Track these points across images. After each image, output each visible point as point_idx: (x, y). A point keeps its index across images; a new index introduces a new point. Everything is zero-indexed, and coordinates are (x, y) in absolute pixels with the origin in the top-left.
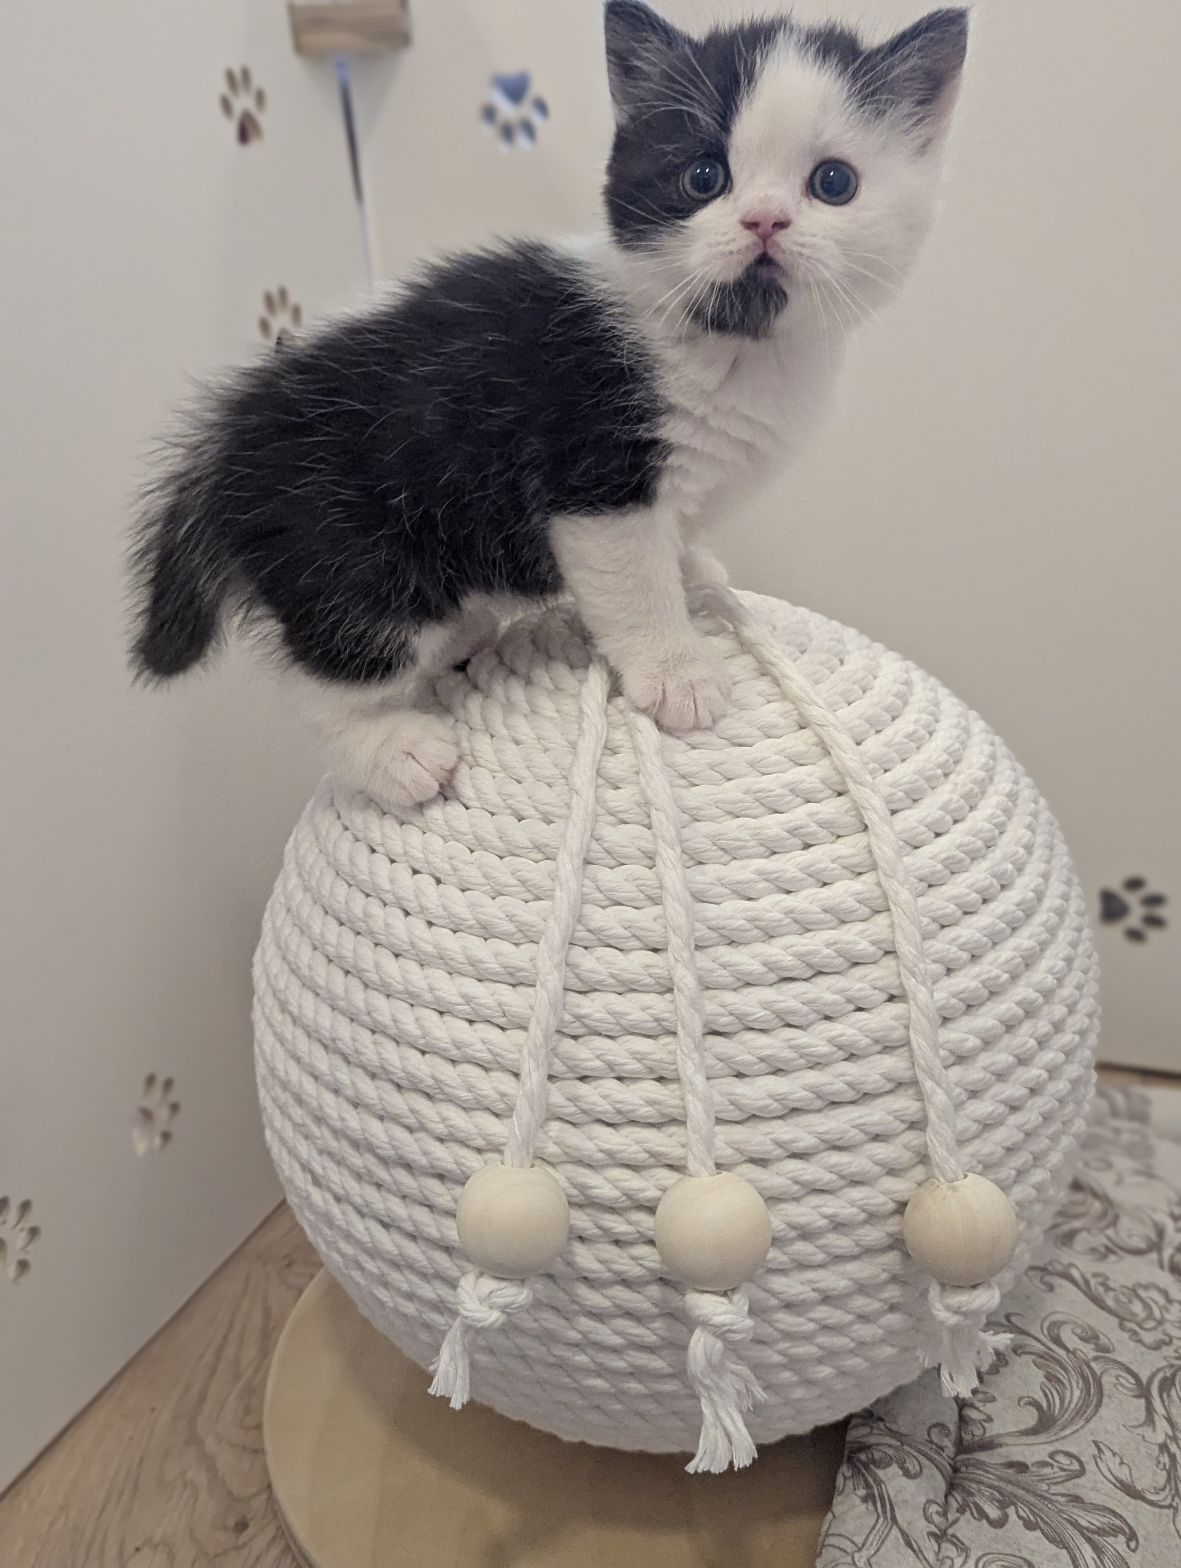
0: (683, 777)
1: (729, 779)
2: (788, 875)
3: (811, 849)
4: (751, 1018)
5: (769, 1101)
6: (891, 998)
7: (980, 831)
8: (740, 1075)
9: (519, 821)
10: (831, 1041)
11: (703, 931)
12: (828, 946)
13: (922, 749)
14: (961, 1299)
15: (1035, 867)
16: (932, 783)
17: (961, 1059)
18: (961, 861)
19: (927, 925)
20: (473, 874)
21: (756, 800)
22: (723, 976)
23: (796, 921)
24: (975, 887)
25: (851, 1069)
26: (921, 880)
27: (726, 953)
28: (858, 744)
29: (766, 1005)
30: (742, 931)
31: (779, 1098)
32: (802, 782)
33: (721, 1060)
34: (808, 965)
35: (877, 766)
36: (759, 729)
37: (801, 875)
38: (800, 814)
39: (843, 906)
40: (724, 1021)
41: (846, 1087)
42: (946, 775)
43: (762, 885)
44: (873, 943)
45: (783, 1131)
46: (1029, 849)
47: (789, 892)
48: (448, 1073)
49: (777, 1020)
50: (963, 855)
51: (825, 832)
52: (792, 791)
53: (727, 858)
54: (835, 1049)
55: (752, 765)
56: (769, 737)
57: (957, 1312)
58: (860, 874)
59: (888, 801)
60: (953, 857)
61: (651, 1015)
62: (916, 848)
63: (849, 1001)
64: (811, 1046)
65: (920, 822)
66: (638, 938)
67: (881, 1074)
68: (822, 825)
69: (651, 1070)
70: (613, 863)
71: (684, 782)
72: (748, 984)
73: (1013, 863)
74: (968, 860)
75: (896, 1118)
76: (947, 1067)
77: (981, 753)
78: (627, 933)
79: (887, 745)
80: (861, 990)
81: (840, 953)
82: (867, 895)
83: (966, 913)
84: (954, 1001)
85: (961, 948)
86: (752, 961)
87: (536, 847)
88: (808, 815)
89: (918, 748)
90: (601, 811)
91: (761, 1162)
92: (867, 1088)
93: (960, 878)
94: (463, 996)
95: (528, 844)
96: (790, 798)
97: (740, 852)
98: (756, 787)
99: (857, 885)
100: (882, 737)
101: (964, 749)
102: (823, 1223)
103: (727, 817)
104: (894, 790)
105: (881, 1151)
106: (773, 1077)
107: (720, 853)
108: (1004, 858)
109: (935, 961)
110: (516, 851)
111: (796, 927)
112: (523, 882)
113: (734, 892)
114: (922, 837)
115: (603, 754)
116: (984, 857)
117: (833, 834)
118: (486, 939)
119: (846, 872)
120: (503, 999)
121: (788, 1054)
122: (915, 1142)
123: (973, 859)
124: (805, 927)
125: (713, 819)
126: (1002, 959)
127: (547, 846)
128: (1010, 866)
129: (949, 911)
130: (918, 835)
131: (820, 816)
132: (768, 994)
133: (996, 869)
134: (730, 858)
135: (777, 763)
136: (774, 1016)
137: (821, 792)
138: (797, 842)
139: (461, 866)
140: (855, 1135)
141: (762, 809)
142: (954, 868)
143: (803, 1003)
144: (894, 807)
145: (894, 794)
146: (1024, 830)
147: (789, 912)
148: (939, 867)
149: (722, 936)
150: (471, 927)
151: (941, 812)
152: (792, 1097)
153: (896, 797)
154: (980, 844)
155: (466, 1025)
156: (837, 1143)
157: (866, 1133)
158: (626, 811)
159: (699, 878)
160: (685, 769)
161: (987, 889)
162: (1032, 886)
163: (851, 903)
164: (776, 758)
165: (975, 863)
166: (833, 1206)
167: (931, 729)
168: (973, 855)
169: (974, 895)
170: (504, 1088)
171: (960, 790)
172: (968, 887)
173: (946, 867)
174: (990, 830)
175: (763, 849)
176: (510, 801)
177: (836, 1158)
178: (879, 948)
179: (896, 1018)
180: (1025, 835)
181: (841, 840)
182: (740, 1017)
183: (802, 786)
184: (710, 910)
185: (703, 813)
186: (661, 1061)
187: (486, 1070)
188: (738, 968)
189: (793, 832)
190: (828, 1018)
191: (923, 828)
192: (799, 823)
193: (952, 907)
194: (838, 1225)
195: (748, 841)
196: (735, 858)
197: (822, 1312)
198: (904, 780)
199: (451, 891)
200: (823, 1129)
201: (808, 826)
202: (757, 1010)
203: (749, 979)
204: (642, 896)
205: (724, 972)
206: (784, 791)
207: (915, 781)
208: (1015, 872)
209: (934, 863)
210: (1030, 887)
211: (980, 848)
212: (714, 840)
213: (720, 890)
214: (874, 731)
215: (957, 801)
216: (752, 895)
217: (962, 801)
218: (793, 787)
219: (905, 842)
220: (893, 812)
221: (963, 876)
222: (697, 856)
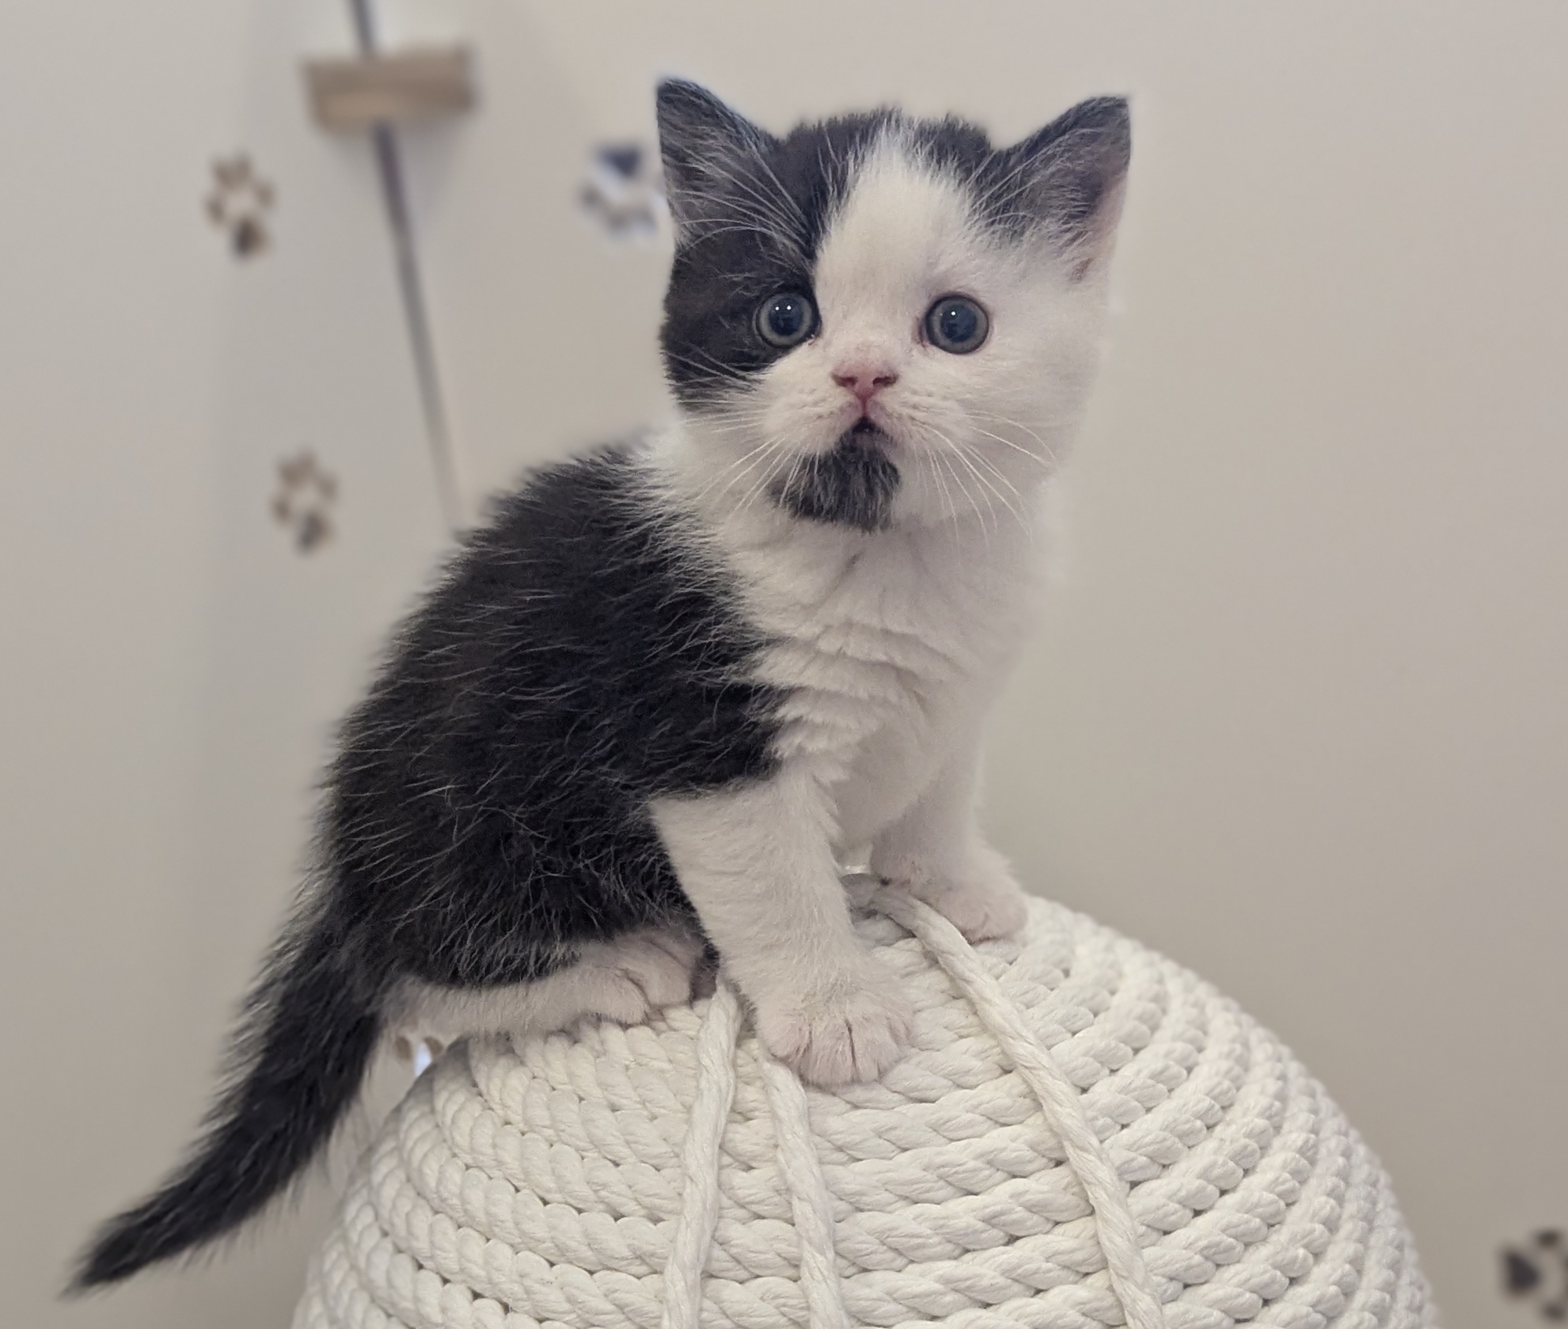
0: (840, 1149)
1: (905, 1150)
2: (985, 1282)
3: (1018, 1243)
7: (1257, 1205)
9: (616, 1219)
13: (1177, 1092)
15: (1341, 1249)
16: (1189, 1140)
18: (1230, 1249)
20: (553, 1299)
21: (941, 1177)
24: (1249, 1283)
26: (1171, 1279)
28: (1084, 1091)
32: (1004, 1149)
35: (1109, 1121)
36: (945, 1077)
37: (1001, 1281)
38: (1001, 1195)
39: (1062, 1322)
42: (1210, 1128)
43: (949, 1298)
46: (1332, 1225)
47: (987, 1305)
50: (1231, 1240)
51: (1035, 1217)
52: (990, 1163)
53: (900, 1262)
55: (935, 1128)
56: (960, 1087)
58: (1087, 1274)
59: (1121, 1172)
60: (1218, 1244)
62: (1166, 1233)
65: (1170, 1198)
68: (1031, 1208)
70: (743, 1274)
71: (841, 1157)
73: (1306, 1247)
74: (1240, 1247)
77: (1262, 1092)
79: (1125, 1090)
82: (1096, 1305)
83: (1237, 1321)
87: (639, 1257)
88: (1012, 1196)
89: (1170, 1091)
90: (726, 1202)
93: (1228, 1272)
95: (627, 1253)
96: (987, 1173)
97: (919, 1253)
98: (939, 1160)
99: (1081, 1292)
100: (1118, 1080)
101: (1238, 1089)
103: (903, 1203)
104: (1132, 1155)
107: (890, 1255)
108: (1293, 1240)
110: (614, 1264)
112: (621, 1308)
113: (912, 1309)
114: (1173, 1218)
115: (730, 1121)
116: (1265, 1240)
117: (1048, 1220)
119: (1064, 1273)
123: (1247, 1245)
125: (880, 1208)
127: (652, 1255)
128: (1301, 1252)
129: (1212, 1320)
130: (1166, 1216)
131: (1028, 1197)
133: (1279, 1258)
134: (905, 1261)
135: (970, 1124)
137: (1030, 1162)
138: (998, 1234)
139: (537, 1287)
141: (949, 1191)
142: (1219, 1259)
144: (1135, 1177)
145: (1133, 1160)
146: (1324, 1199)
148: (1197, 1259)
151: (1201, 1182)
153: (1135, 1164)
154: (1257, 1222)
158: (761, 1202)
159: (865, 1292)
160: (841, 1139)
161: (1267, 1285)
162: (1335, 1277)
163: (1073, 1316)
164: (970, 1116)
165: (1251, 1249)
167: (1190, 1062)
168: (1247, 1239)
169: (1248, 1295)
171: (1228, 1149)
172: (1239, 1286)
173: (1207, 1258)
174: (1272, 1203)
175: (949, 1247)
176: (603, 1193)
180: (1326, 1205)
181: (1059, 1229)
183: (1003, 1156)
185: (865, 1199)
189: (990, 1221)
191: (1173, 1206)
192: (998, 1208)
193: (1215, 1314)
195: (928, 1237)
196: (912, 1262)
198: (1147, 1140)
199: (524, 1322)
201: (1012, 1211)
204: (784, 1320)
206: (979, 1164)
207: (1165, 1140)
208: (1311, 1259)
209: (1189, 1253)
210: (1332, 1279)
211: (1258, 1229)
212: (882, 1237)
213: (892, 1307)
214: (1107, 1071)
215: (1224, 1164)
216: (936, 1312)
217: (1231, 1164)
218: (991, 1156)
219: (1148, 1226)
220: (1134, 1185)
221: (1233, 1269)
222: (859, 1261)
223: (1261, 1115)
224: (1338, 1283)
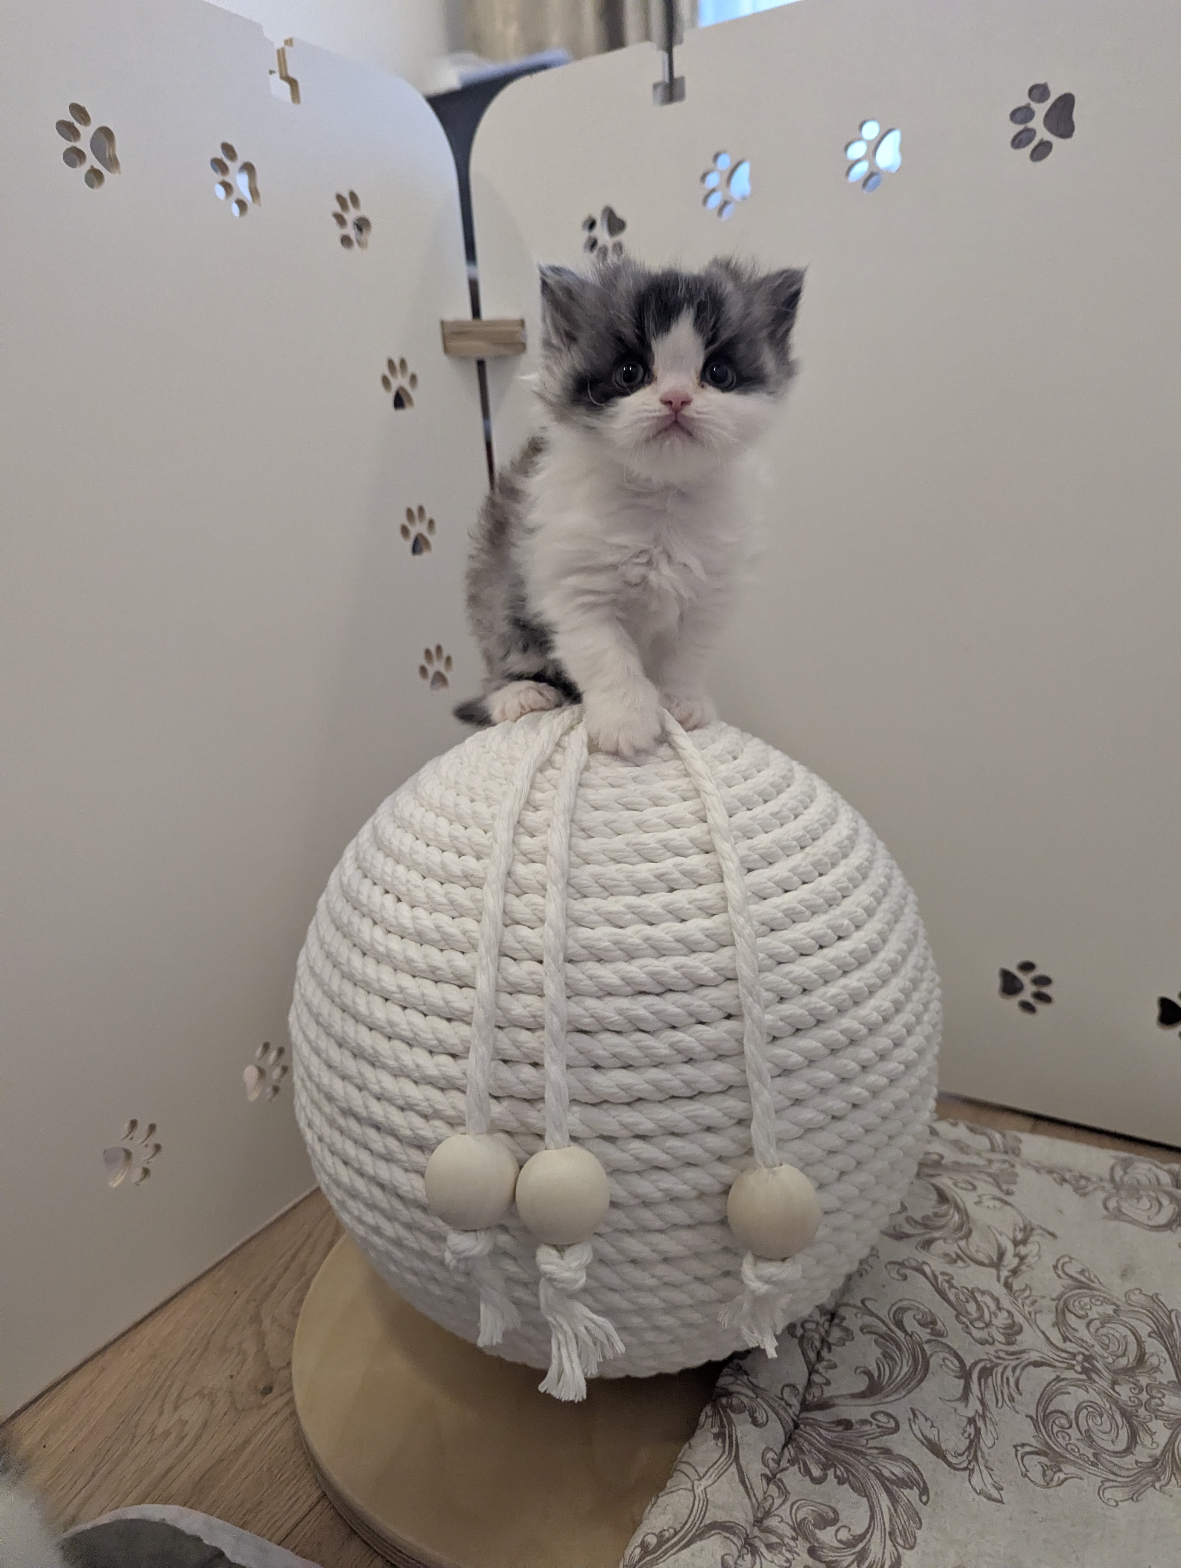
0: (583, 830)
1: (619, 834)
2: (651, 910)
3: (675, 892)
4: (607, 1021)
5: (616, 1090)
6: (729, 1017)
7: (823, 893)
8: (597, 1067)
9: (459, 857)
10: (672, 1045)
11: (575, 948)
12: (676, 969)
13: (786, 825)
14: (771, 1269)
15: (874, 926)
16: (787, 851)
17: (786, 1072)
18: (801, 913)
19: (763, 960)
20: (420, 895)
21: (635, 851)
22: (586, 984)
23: (652, 947)
24: (811, 934)
25: (688, 1071)
26: (763, 924)
27: (594, 968)
28: (730, 817)
29: (620, 1012)
30: (607, 951)
31: (625, 1088)
32: (673, 840)
33: (581, 1053)
34: (658, 982)
35: (739, 834)
36: (650, 799)
37: (660, 911)
38: (668, 864)
39: (692, 938)
40: (587, 1022)
41: (682, 1085)
42: (802, 847)
43: (629, 916)
44: (715, 970)
45: (630, 1116)
46: (870, 912)
47: (651, 924)
48: (384, 1046)
49: (629, 1025)
50: (804, 909)
51: (686, 879)
52: (665, 846)
53: (606, 894)
54: (674, 1052)
55: (638, 825)
56: (657, 806)
57: (768, 1281)
58: (714, 915)
59: (742, 861)
60: (794, 909)
61: (529, 1012)
62: (765, 899)
63: (691, 1014)
64: (653, 1048)
65: (769, 880)
66: (527, 951)
67: (711, 1076)
68: (685, 874)
69: (527, 1056)
70: (520, 892)
71: (583, 834)
72: (610, 994)
73: (851, 920)
74: (808, 913)
75: (725, 1115)
76: (773, 1077)
78: (519, 946)
79: (753, 819)
80: (700, 1006)
81: (686, 976)
83: (802, 955)
84: (781, 1023)
85: (793, 981)
86: (613, 976)
87: (466, 877)
88: (674, 866)
89: (781, 824)
90: (516, 851)
91: (610, 1139)
92: (702, 1087)
93: (799, 926)
94: (399, 987)
95: (459, 873)
96: (661, 851)
97: (616, 890)
98: (635, 841)
99: (708, 923)
100: (751, 813)
101: (825, 830)
102: (658, 1195)
103: (612, 862)
104: (750, 853)
105: (712, 1141)
106: (623, 1071)
107: (600, 889)
108: (843, 915)
109: (767, 990)
110: (453, 880)
111: (653, 952)
112: (452, 902)
113: (608, 920)
114: (769, 891)
116: (824, 912)
117: (694, 882)
118: (422, 945)
119: (699, 912)
120: (426, 991)
121: (635, 1053)
122: (741, 1136)
123: (814, 913)
124: (660, 952)
125: (600, 863)
126: (829, 994)
127: (475, 876)
128: (846, 922)
129: (783, 950)
130: (765, 888)
131: (683, 867)
132: (624, 1003)
133: (832, 922)
134: (608, 894)
135: (657, 825)
136: (626, 1021)
137: (690, 849)
138: (663, 885)
139: (412, 888)
140: (686, 1125)
141: (639, 859)
142: (794, 917)
143: (652, 1013)
144: (751, 866)
145: (750, 855)
146: (868, 897)
147: (647, 939)
148: (780, 915)
149: (591, 953)
150: (410, 934)
151: (791, 874)
152: (636, 1087)
153: (750, 858)
154: (822, 902)
155: (399, 1009)
156: (673, 1130)
157: (698, 1124)
158: (535, 853)
160: (585, 824)
161: (823, 937)
162: (867, 940)
163: (699, 936)
164: (659, 820)
165: (815, 916)
166: (669, 1182)
168: (813, 909)
169: (809, 940)
170: (420, 1062)
171: (810, 859)
172: (805, 934)
173: (787, 916)
174: (832, 892)
175: (634, 889)
176: (455, 842)
177: (673, 1143)
178: (720, 975)
179: (730, 1032)
180: (868, 900)
181: (700, 888)
182: (599, 1020)
183: (673, 843)
184: (584, 933)
185: (591, 858)
186: (533, 1049)
187: (410, 1045)
188: (600, 980)
189: (660, 877)
190: (674, 1028)
191: (771, 884)
192: (666, 871)
193: (787, 948)
194: (674, 1199)
195: (622, 881)
196: (611, 894)
197: (662, 1270)
198: (761, 847)
199: (404, 907)
200: (661, 1116)
201: (672, 873)
202: (613, 1015)
203: (610, 989)
204: (535, 918)
205: (590, 982)
206: (658, 846)
207: (771, 847)
208: (853, 928)
209: (776, 911)
210: (864, 940)
211: (821, 905)
212: (597, 878)
213: (596, 918)
214: (745, 808)
215: (806, 866)
216: (621, 924)
217: (811, 868)
218: (665, 842)
219: (753, 893)
220: (750, 870)
221: (801, 925)
222: (581, 890)
223: (835, 845)
224: (867, 943)
